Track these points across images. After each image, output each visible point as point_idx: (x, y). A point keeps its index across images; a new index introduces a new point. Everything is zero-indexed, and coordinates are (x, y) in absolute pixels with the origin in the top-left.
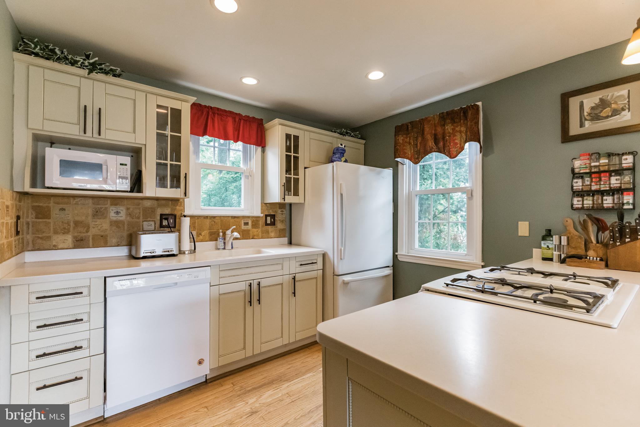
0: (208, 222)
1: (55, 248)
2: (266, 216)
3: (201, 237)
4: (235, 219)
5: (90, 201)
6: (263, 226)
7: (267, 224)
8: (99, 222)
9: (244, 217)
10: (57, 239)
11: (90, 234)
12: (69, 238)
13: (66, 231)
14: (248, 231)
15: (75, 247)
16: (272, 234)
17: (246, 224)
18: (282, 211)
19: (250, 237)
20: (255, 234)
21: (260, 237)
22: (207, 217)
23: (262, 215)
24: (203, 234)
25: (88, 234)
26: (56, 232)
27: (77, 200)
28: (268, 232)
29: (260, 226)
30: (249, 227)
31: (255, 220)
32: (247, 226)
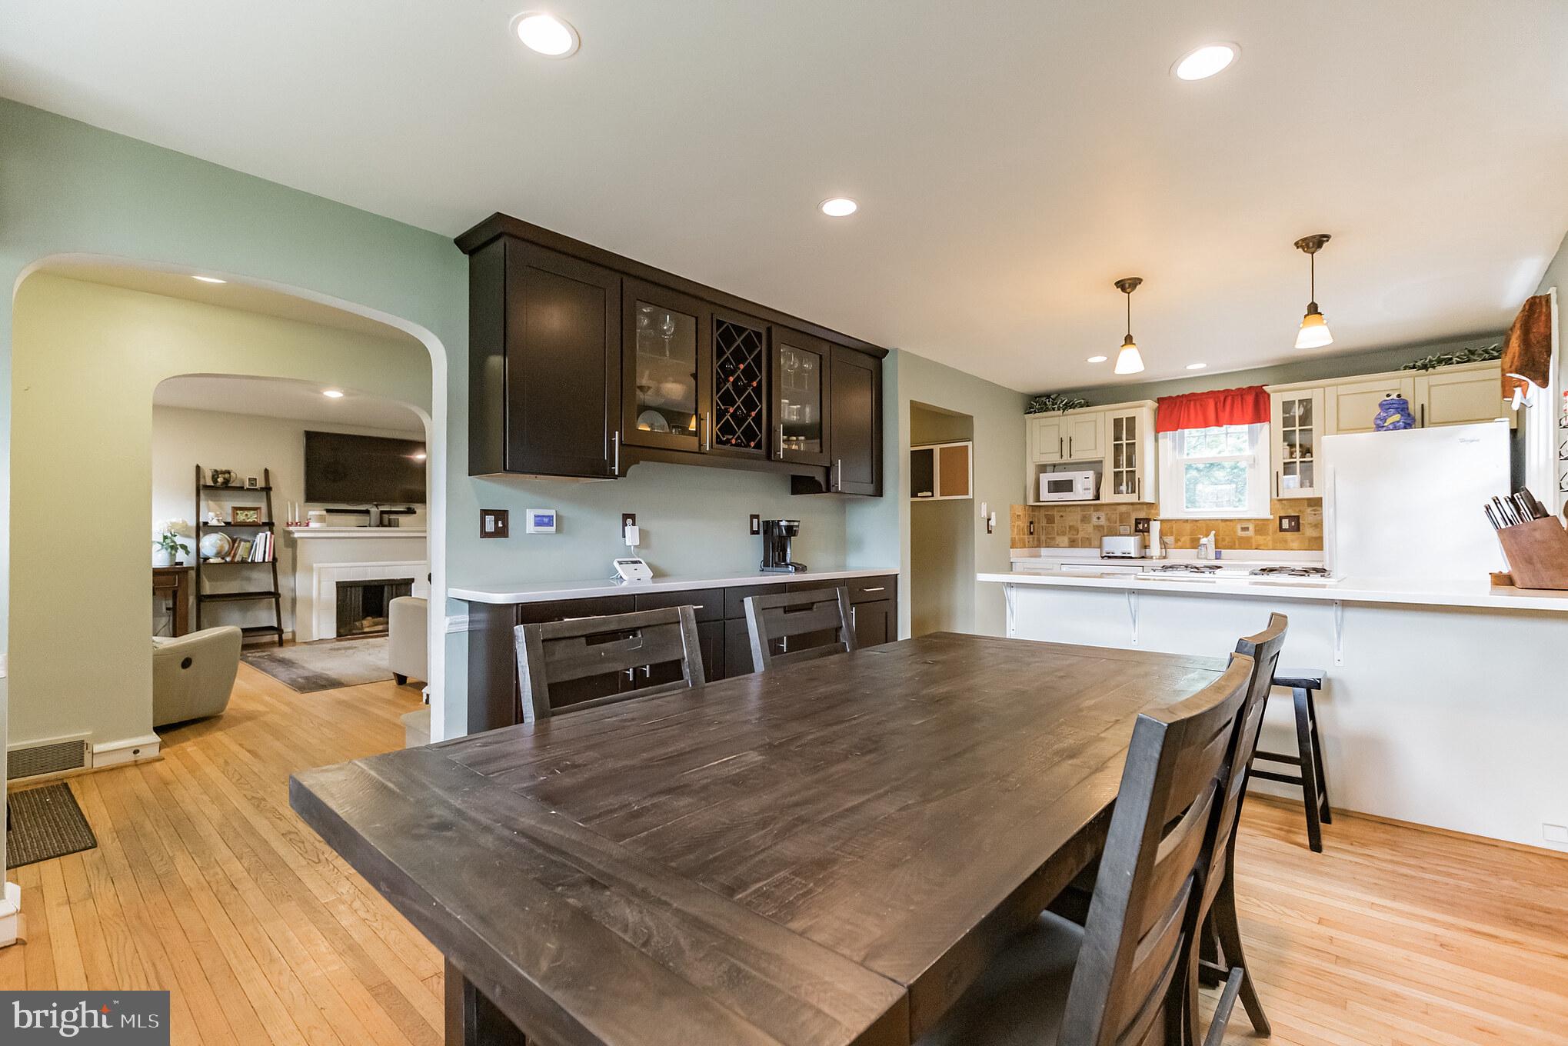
0: (1188, 527)
1: (1058, 546)
2: (1281, 518)
3: (1180, 544)
4: (1228, 523)
5: (1079, 508)
6: (1275, 532)
7: (1281, 529)
8: (1085, 526)
9: (1240, 520)
10: (1060, 540)
11: (1080, 536)
12: (1065, 540)
13: (1063, 534)
14: (1248, 539)
15: (1071, 546)
16: (1295, 545)
17: (1245, 529)
18: (1314, 510)
19: (1251, 546)
20: (1261, 542)
21: (1271, 547)
22: (1187, 521)
23: (1272, 517)
24: (1183, 539)
25: (1079, 536)
26: (1058, 534)
27: (1071, 508)
28: (1286, 541)
29: (1270, 532)
30: (1251, 533)
31: (1261, 525)
32: (1247, 532)
